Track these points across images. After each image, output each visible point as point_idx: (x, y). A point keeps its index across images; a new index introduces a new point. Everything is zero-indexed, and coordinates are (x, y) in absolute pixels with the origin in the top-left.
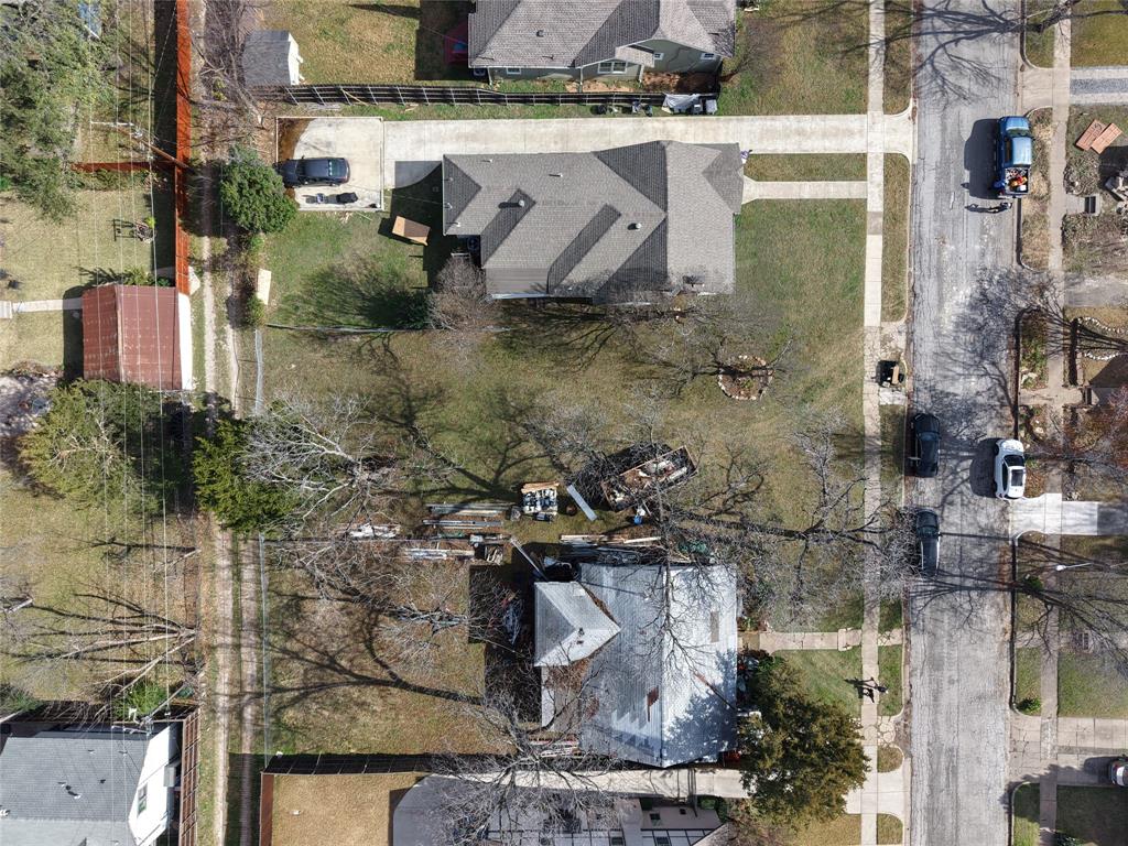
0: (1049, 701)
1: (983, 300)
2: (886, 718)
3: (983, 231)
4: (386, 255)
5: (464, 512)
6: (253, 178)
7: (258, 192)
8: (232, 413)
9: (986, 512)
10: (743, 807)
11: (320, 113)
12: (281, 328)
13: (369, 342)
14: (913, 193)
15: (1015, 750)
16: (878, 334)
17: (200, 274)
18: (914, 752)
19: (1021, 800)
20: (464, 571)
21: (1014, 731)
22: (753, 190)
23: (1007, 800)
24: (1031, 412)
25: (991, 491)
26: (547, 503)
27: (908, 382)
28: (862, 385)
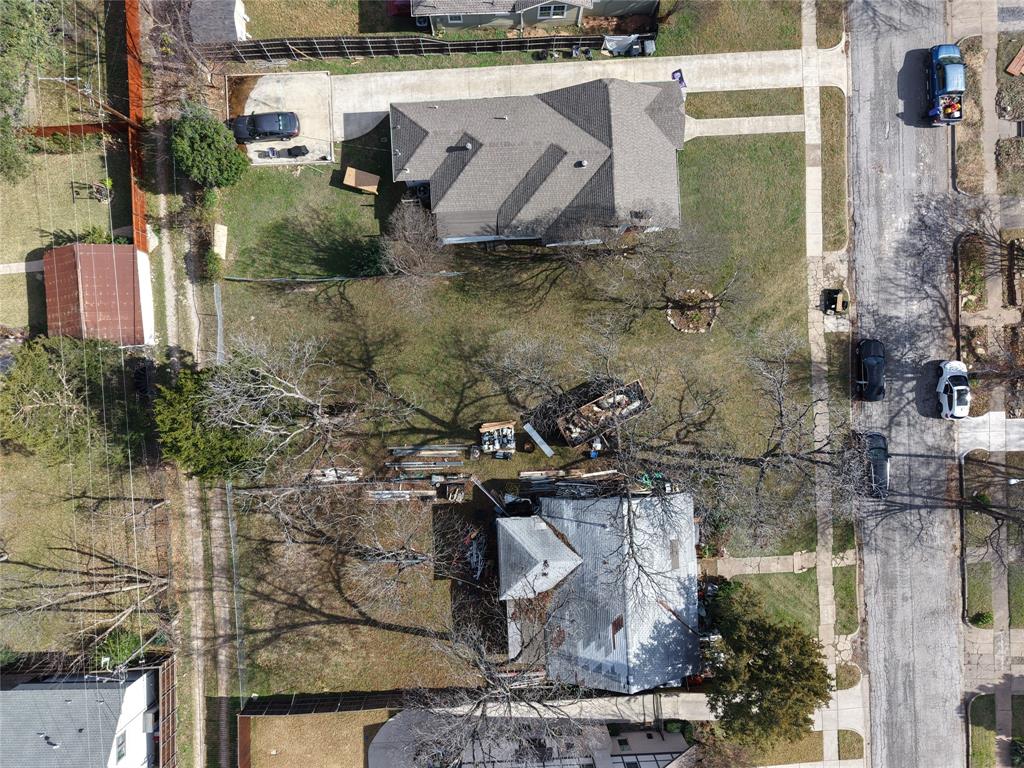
0: (1000, 614)
1: (921, 226)
2: (843, 637)
3: (919, 159)
4: (338, 206)
5: (424, 453)
6: (204, 132)
7: (209, 146)
8: (196, 365)
9: (932, 433)
10: (708, 729)
11: (268, 70)
12: (239, 281)
13: (325, 291)
14: (849, 125)
15: (969, 663)
16: (821, 264)
17: (158, 231)
18: (871, 668)
19: (977, 709)
20: (427, 509)
21: (968, 644)
22: (694, 128)
23: (964, 711)
24: (972, 334)
25: (936, 412)
26: (505, 441)
27: (852, 310)
28: (807, 313)
